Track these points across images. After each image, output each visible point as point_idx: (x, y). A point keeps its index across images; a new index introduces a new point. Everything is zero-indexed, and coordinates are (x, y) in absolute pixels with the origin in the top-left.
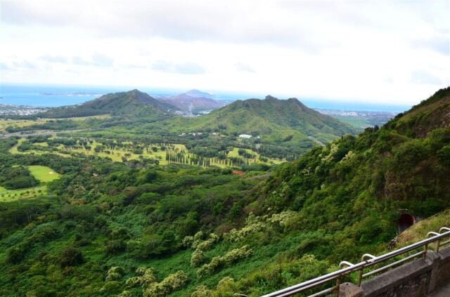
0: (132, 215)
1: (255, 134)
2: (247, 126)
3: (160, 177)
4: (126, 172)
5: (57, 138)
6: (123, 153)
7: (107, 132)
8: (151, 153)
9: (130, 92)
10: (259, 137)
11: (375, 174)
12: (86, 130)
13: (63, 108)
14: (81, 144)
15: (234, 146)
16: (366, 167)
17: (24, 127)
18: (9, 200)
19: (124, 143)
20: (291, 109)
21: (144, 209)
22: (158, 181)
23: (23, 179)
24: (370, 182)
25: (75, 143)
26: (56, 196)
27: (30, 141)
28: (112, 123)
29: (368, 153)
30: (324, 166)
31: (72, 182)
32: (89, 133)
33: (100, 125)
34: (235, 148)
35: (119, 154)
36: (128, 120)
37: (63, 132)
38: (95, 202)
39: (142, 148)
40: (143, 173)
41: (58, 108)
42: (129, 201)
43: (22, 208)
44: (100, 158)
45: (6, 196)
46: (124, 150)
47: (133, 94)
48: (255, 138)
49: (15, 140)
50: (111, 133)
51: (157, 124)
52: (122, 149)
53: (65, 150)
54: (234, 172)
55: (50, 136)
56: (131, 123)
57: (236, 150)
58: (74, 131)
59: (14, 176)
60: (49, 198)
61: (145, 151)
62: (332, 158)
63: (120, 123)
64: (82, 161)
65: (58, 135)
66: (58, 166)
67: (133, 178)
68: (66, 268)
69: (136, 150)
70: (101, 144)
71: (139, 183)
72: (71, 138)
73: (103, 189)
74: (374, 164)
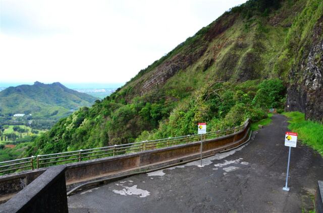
1: (27, 113)
2: (20, 107)
10: (31, 115)
11: (102, 134)
15: (9, 124)
16: (97, 129)
20: (56, 91)
24: (99, 140)
29: (97, 119)
30: (68, 132)
34: (10, 126)
48: (28, 116)
54: (6, 146)
57: (11, 127)
62: (73, 125)
74: (101, 126)
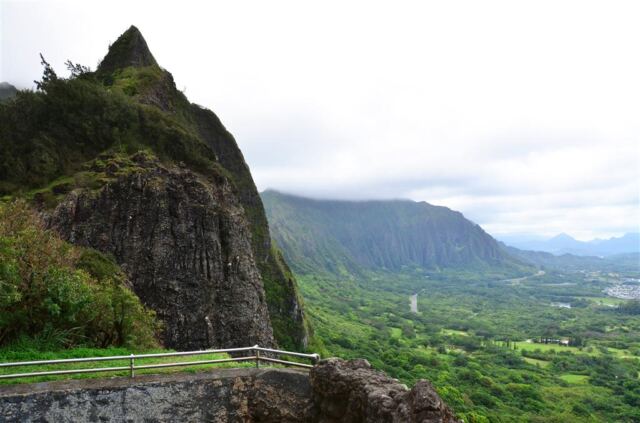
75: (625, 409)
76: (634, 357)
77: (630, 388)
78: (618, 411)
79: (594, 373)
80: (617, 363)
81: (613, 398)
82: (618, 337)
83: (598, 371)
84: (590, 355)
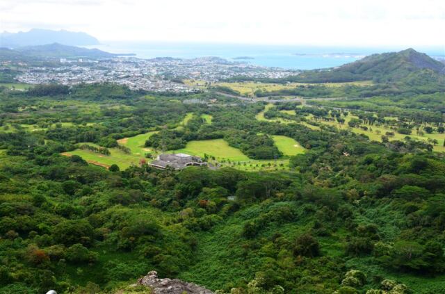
0: (386, 211)
3: (433, 168)
4: (385, 155)
5: (306, 106)
6: (383, 131)
7: (367, 103)
8: (422, 134)
9: (402, 52)
12: (341, 98)
13: (316, 71)
14: (333, 116)
17: (273, 91)
18: (250, 170)
19: (386, 118)
21: (404, 205)
22: (428, 172)
23: (266, 149)
25: (326, 113)
26: (298, 172)
27: (277, 108)
28: (374, 92)
31: (318, 160)
32: (344, 103)
33: (359, 93)
35: (378, 132)
36: (396, 90)
37: (313, 99)
38: (342, 186)
39: (411, 127)
40: (408, 160)
41: (311, 71)
42: (385, 192)
43: (262, 181)
44: (354, 135)
45: (248, 165)
46: (386, 127)
47: (407, 55)
49: (263, 105)
50: (371, 104)
51: (436, 96)
52: (383, 125)
53: (314, 121)
55: (300, 104)
56: (400, 93)
58: (327, 100)
59: (258, 145)
60: (290, 174)
61: (414, 131)
63: (384, 93)
64: (332, 136)
65: (308, 103)
66: (305, 139)
67: (394, 164)
68: (299, 257)
69: (402, 128)
70: (357, 118)
71: (400, 172)
72: (322, 108)
73: (353, 173)
75: (37, 169)
76: (41, 129)
77: (39, 153)
78: (30, 172)
79: (11, 146)
80: (29, 135)
81: (27, 163)
82: (29, 115)
83: (14, 144)
84: (7, 132)
